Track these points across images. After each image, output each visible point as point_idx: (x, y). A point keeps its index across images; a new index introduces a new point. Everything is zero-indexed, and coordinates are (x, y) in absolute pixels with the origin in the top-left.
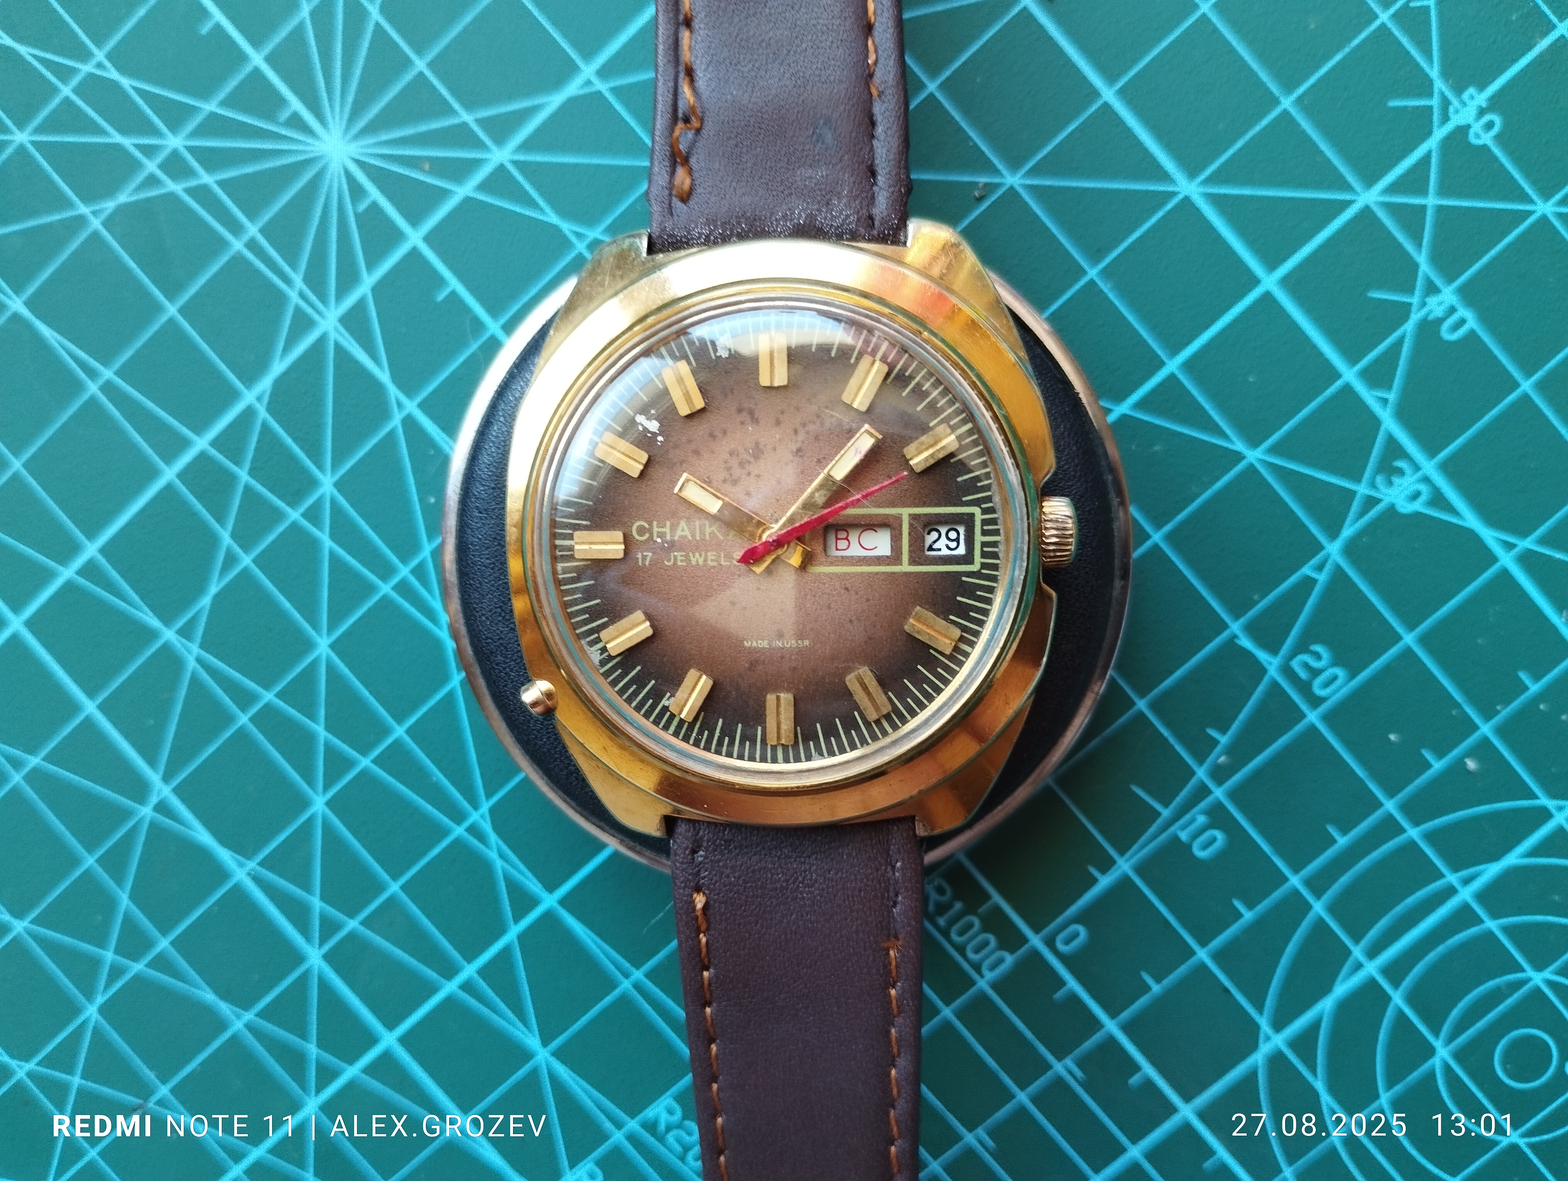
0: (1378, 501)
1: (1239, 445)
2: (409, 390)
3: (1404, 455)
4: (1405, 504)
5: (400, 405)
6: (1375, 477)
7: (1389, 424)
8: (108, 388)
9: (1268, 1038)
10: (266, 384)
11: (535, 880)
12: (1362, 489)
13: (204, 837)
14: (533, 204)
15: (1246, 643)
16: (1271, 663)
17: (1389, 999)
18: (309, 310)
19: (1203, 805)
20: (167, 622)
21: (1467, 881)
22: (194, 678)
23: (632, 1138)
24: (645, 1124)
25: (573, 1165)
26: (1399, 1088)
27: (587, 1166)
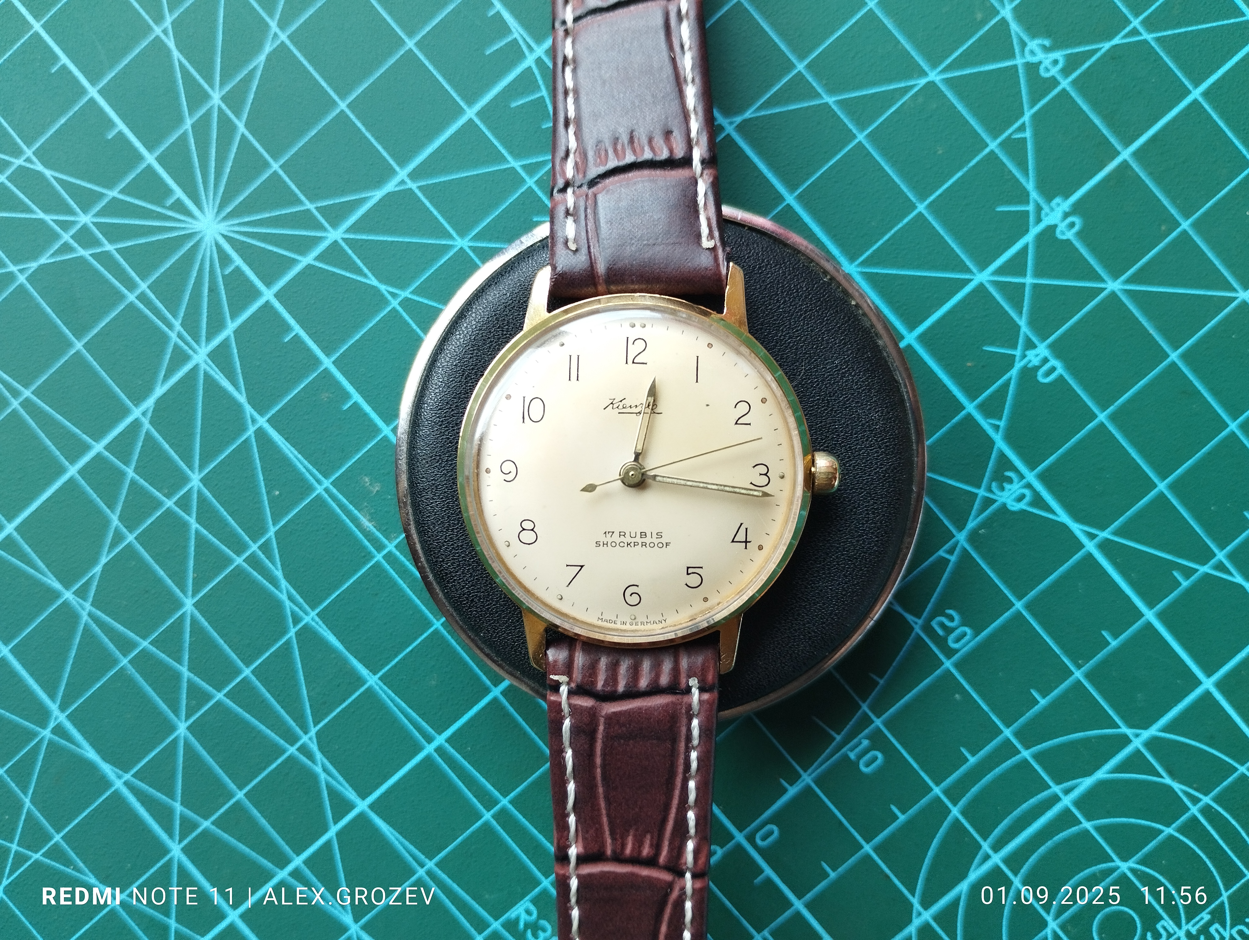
3: (1013, 467)
4: (1014, 504)
5: (254, 421)
6: (991, 485)
7: (1000, 444)
8: (27, 404)
9: (919, 914)
11: (350, 789)
13: (91, 754)
14: (360, 272)
15: (898, 608)
16: (917, 623)
18: (185, 348)
19: (867, 731)
21: (1067, 792)
22: (86, 629)
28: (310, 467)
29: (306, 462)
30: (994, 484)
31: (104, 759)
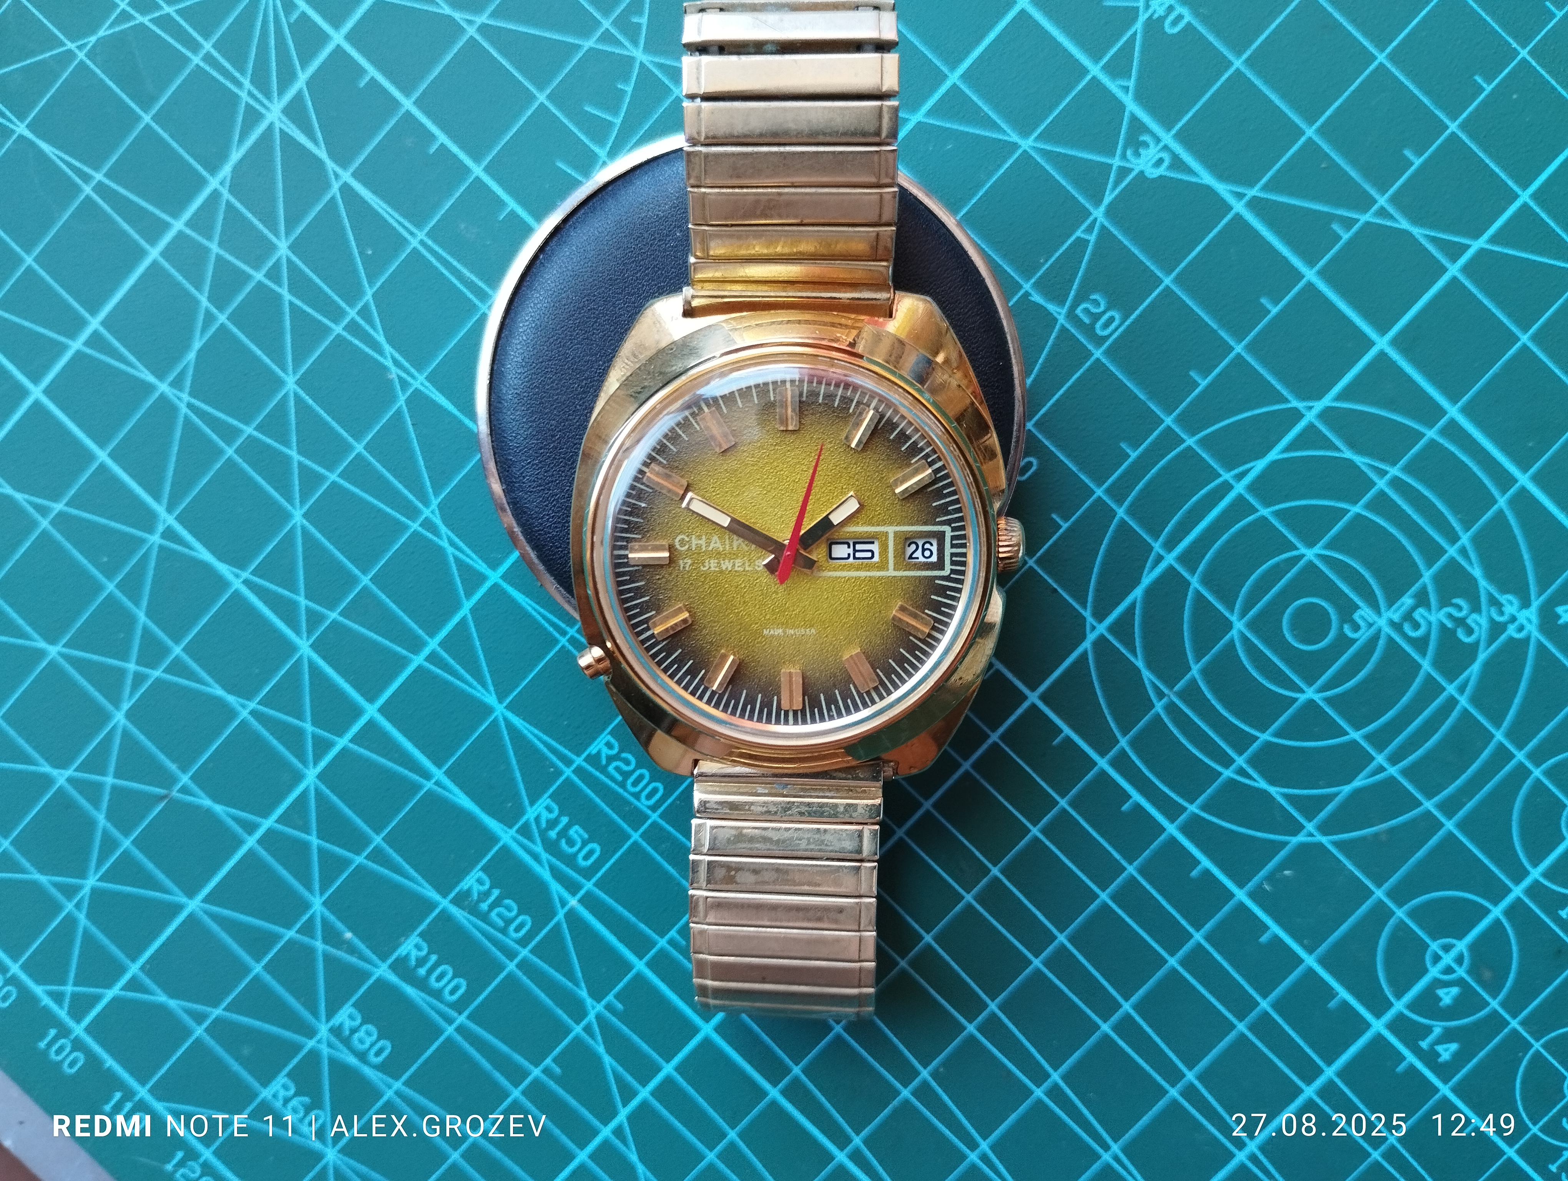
0: (1130, 170)
1: (1014, 137)
2: (344, 163)
3: (1148, 131)
4: (1151, 170)
5: (337, 176)
6: (1125, 152)
7: (1132, 106)
8: (100, 188)
9: (1093, 628)
10: (227, 170)
11: (480, 562)
12: (1116, 162)
13: (205, 555)
14: (431, 1)
15: (1037, 298)
16: (1060, 313)
17: (1188, 584)
18: (258, 107)
20: (161, 377)
21: (1240, 477)
22: (187, 421)
23: (579, 771)
24: (590, 759)
25: (532, 803)
26: (1206, 658)
27: (545, 800)
28: (402, 220)
29: (396, 215)
30: (1129, 153)
31: (220, 559)
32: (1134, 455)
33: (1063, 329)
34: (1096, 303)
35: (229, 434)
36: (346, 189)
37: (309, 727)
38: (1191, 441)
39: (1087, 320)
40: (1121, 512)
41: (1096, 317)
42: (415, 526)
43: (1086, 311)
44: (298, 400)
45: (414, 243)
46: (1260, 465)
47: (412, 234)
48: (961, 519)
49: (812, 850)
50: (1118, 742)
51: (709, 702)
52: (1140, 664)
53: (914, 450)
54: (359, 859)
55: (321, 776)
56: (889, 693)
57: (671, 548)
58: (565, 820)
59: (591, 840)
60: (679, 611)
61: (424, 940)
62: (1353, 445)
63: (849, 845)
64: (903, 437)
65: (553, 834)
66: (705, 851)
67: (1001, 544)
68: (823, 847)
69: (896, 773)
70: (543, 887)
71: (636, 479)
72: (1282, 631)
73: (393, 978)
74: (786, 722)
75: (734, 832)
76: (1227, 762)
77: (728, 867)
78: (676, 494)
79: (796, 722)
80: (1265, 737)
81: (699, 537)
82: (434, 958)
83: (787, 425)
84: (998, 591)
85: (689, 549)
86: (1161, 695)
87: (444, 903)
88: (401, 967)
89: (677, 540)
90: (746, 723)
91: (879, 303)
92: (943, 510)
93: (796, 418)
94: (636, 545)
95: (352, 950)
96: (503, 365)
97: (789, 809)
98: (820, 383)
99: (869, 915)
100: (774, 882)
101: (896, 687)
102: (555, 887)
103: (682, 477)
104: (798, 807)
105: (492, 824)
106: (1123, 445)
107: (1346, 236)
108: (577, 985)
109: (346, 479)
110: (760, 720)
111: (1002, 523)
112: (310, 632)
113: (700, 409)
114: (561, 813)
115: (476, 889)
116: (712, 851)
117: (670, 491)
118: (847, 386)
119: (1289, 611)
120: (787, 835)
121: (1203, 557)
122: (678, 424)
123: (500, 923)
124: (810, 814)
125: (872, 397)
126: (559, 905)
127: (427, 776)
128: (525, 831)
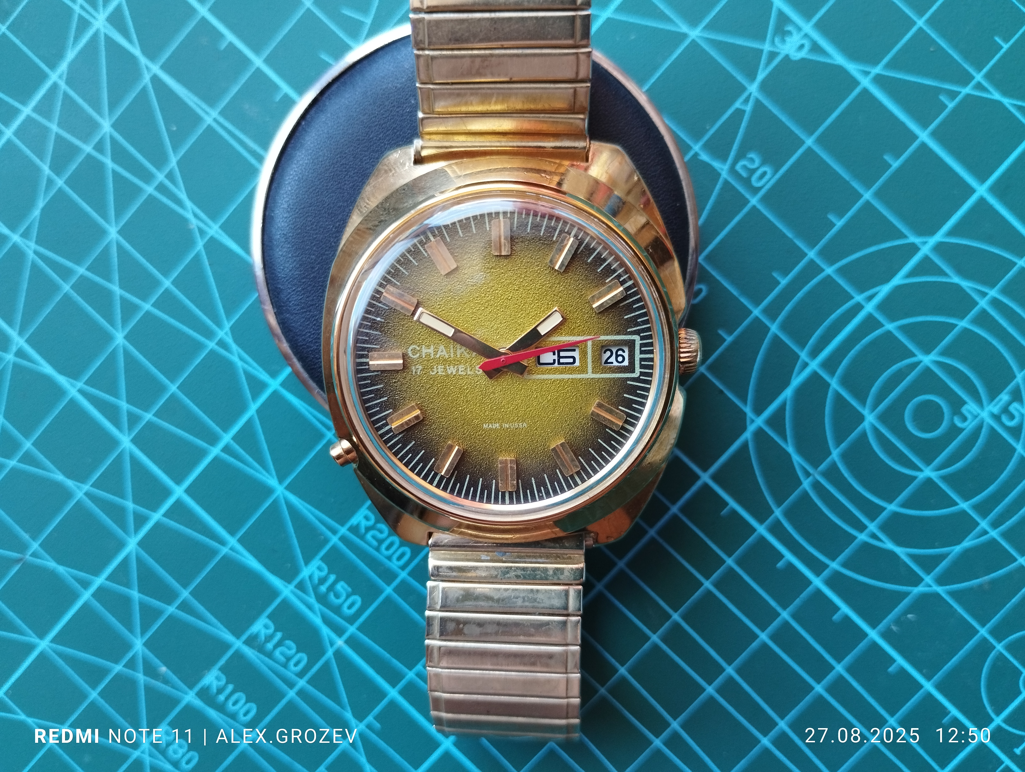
0: (778, 54)
1: (684, 29)
3: (791, 22)
4: (795, 54)
5: (148, 69)
6: (774, 39)
9: (752, 421)
10: (63, 67)
11: (264, 373)
12: (767, 48)
16: (723, 168)
17: (828, 385)
20: (14, 230)
21: (869, 299)
22: (33, 264)
23: (343, 539)
24: (351, 529)
25: (307, 563)
26: (844, 445)
27: (316, 562)
28: (199, 102)
29: (195, 99)
30: (777, 40)
32: (784, 282)
33: (726, 183)
34: (752, 160)
35: (65, 273)
36: (155, 79)
37: (130, 505)
38: (829, 270)
39: (744, 174)
40: (774, 328)
41: (753, 171)
42: (211, 345)
43: (744, 167)
44: (120, 247)
45: (209, 120)
46: (885, 290)
47: (207, 113)
48: (649, 329)
49: (526, 607)
50: (772, 512)
51: (438, 486)
52: (790, 449)
53: (609, 271)
54: (171, 609)
55: (141, 544)
56: (590, 477)
57: (404, 357)
58: (332, 578)
59: (353, 593)
60: (412, 409)
61: (223, 672)
62: (960, 272)
63: (557, 602)
64: (599, 260)
65: (323, 588)
66: (438, 607)
67: (682, 350)
68: (536, 604)
69: (596, 541)
70: (315, 632)
71: (373, 297)
72: (904, 422)
73: (198, 703)
74: (503, 502)
75: (462, 592)
76: (862, 528)
77: (457, 621)
78: (408, 310)
79: (511, 502)
80: (892, 507)
81: (428, 347)
82: (230, 687)
83: (500, 251)
84: (680, 390)
85: (420, 357)
86: (808, 474)
87: (238, 644)
88: (204, 694)
89: (410, 349)
90: (468, 503)
91: (577, 151)
92: (633, 322)
93: (508, 246)
94: (375, 354)
95: (166, 681)
96: (273, 211)
97: (508, 573)
98: (528, 214)
99: (574, 661)
100: (496, 633)
101: (595, 472)
102: (325, 631)
103: (413, 296)
104: (515, 571)
105: (275, 581)
106: (775, 275)
107: (951, 105)
108: (343, 707)
109: (158, 308)
110: (481, 500)
111: (683, 333)
112: (130, 429)
113: (427, 238)
114: (330, 572)
115: (263, 633)
116: (444, 608)
117: (403, 308)
118: (551, 217)
119: (910, 407)
120: (506, 594)
121: (840, 363)
122: (409, 251)
123: (283, 659)
124: (525, 578)
125: (573, 226)
126: (328, 644)
127: (223, 543)
128: (301, 586)
